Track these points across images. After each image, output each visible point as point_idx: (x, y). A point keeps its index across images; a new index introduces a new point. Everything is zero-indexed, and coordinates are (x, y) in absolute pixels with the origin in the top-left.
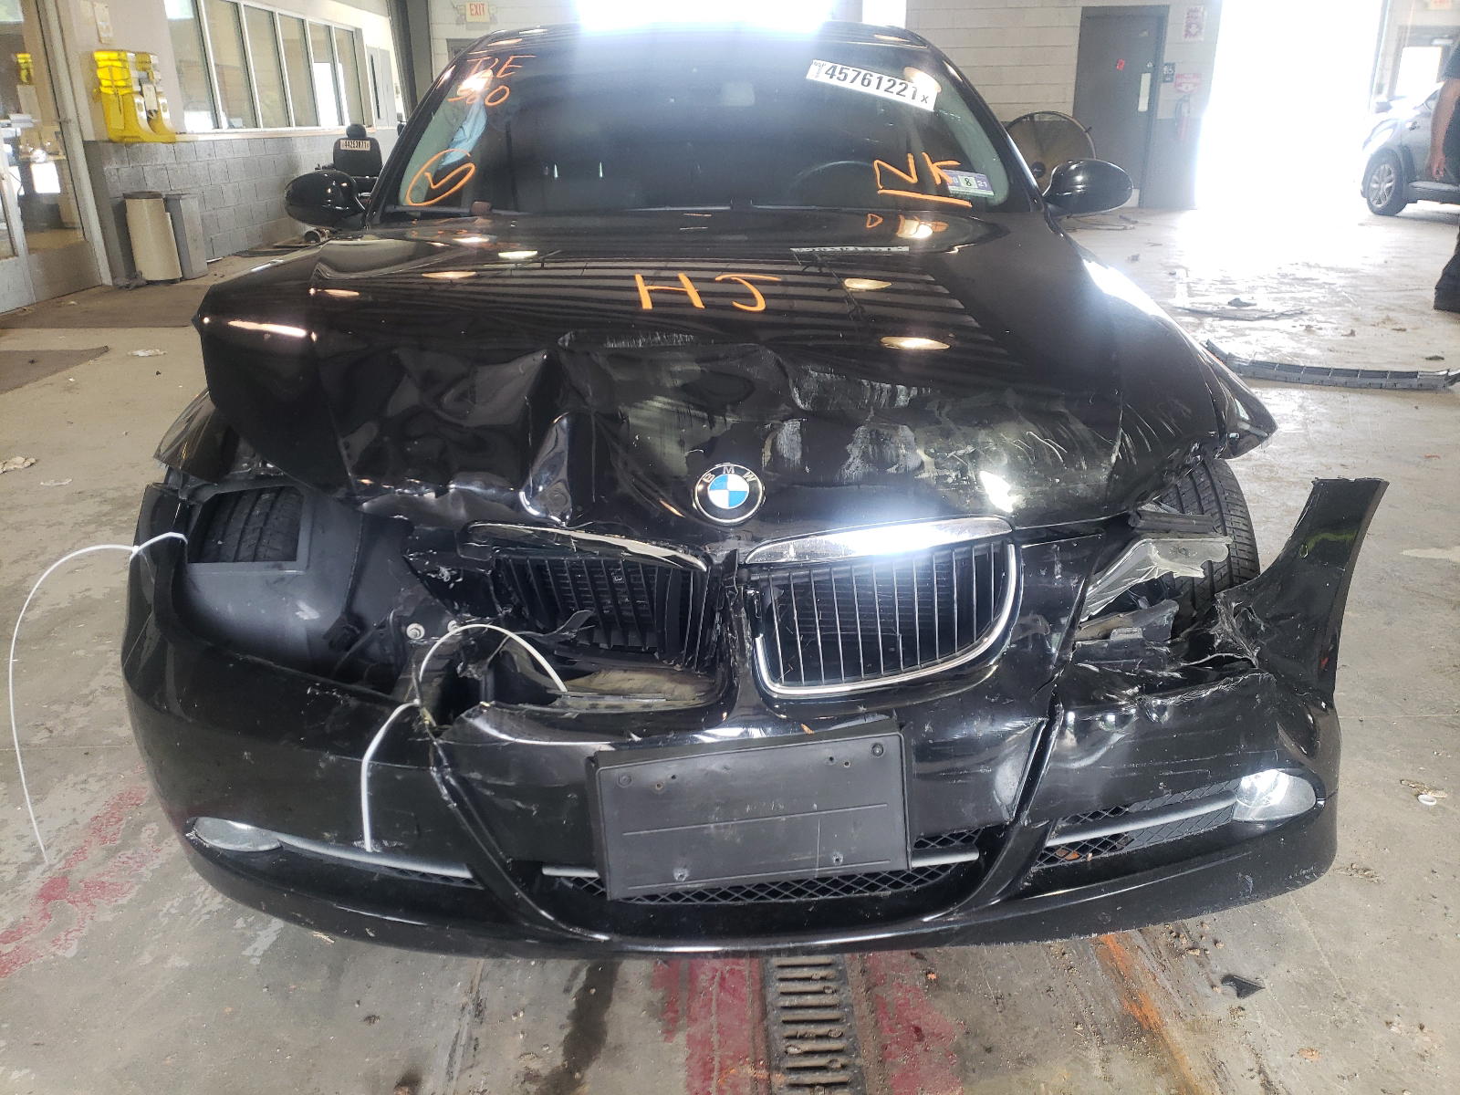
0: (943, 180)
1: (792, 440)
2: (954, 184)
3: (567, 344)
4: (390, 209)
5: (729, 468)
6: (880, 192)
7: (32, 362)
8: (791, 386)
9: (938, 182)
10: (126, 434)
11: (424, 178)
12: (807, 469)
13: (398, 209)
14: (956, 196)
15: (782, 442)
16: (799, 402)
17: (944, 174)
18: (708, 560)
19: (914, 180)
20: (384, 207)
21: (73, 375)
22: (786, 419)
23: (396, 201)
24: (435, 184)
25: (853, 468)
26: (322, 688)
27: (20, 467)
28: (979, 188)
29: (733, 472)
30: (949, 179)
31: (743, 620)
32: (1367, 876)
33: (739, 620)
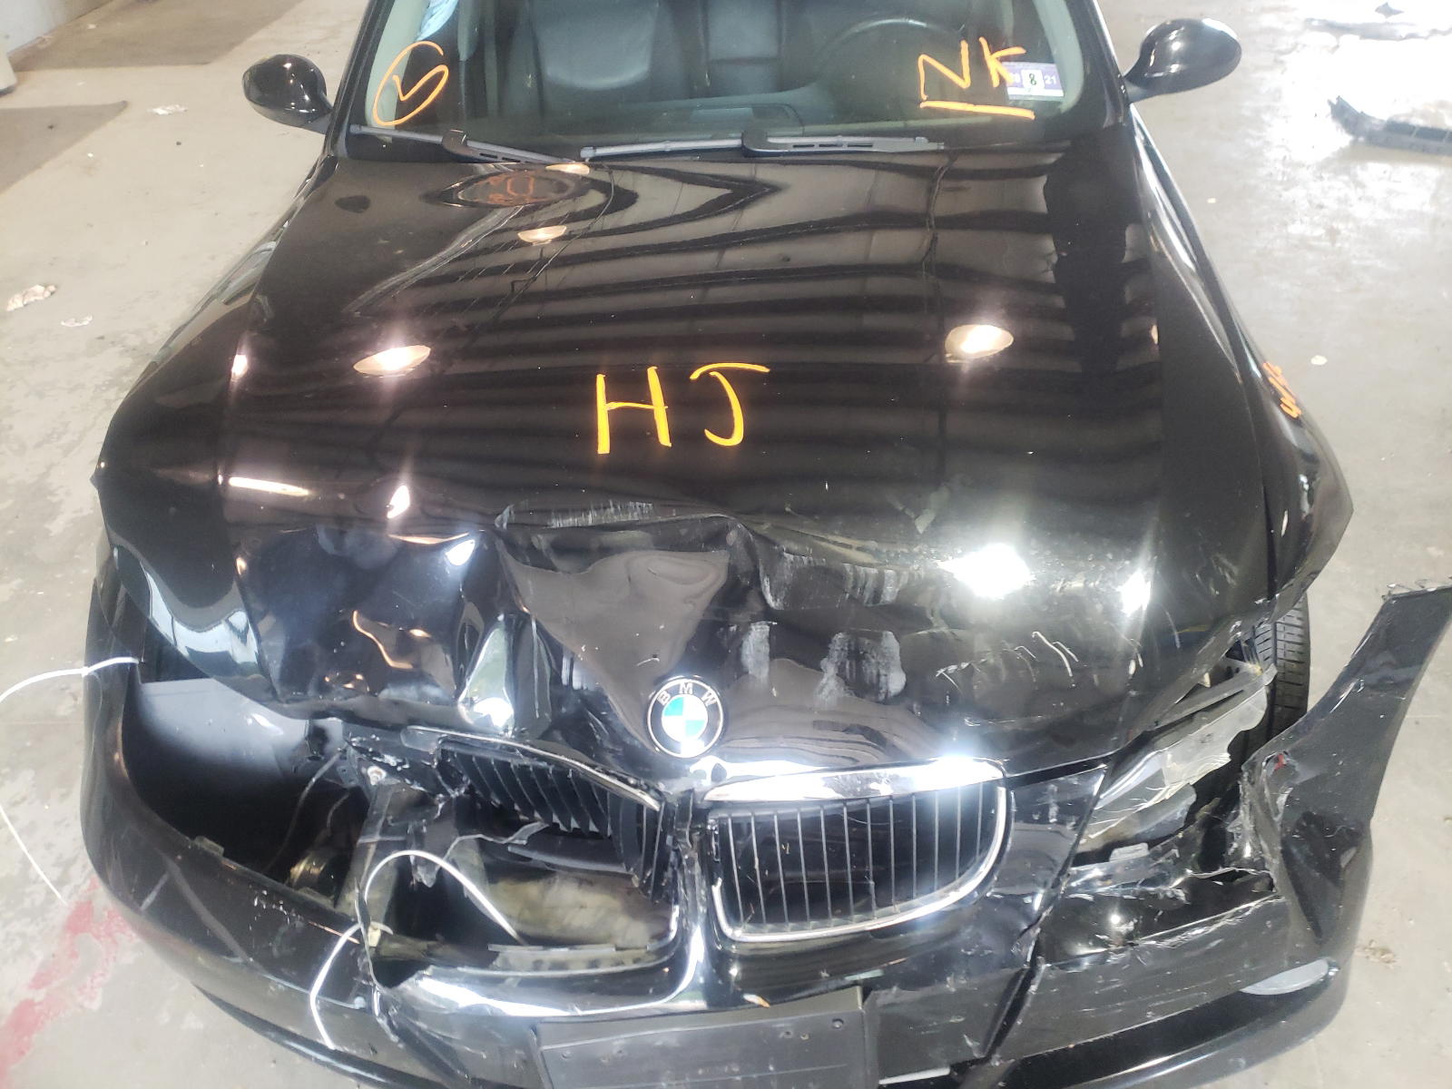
0: (1002, 80)
1: (759, 651)
2: (1016, 85)
3: (505, 525)
4: (355, 129)
5: (686, 684)
6: (923, 105)
7: (51, 127)
8: (761, 575)
9: (996, 83)
10: (147, 243)
11: (389, 86)
12: (775, 692)
13: (365, 130)
14: (1016, 104)
15: (747, 653)
16: (769, 598)
17: (1004, 69)
18: (660, 796)
19: (964, 82)
20: (349, 127)
21: (93, 145)
22: (755, 620)
23: (361, 118)
24: (404, 95)
25: (826, 691)
26: (269, 899)
27: (40, 298)
28: (1047, 87)
29: (691, 691)
30: (1010, 78)
31: (697, 878)
32: (1383, 961)
33: (693, 877)
